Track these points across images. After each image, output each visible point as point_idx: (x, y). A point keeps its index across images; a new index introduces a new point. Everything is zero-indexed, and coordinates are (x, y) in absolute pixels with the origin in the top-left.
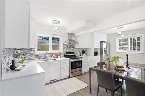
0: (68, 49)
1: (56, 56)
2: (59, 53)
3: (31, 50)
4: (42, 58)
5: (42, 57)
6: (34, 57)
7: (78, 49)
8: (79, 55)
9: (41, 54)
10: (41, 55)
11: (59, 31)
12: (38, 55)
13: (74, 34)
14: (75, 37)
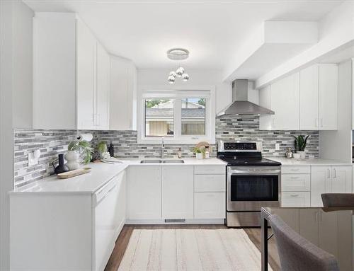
0: (231, 133)
1: (191, 154)
2: (201, 144)
3: (130, 135)
4: (153, 156)
5: (155, 154)
6: (136, 151)
7: (276, 133)
8: (277, 154)
9: (152, 145)
10: (151, 148)
11: (187, 78)
12: (144, 147)
13: (254, 82)
14: (261, 90)
